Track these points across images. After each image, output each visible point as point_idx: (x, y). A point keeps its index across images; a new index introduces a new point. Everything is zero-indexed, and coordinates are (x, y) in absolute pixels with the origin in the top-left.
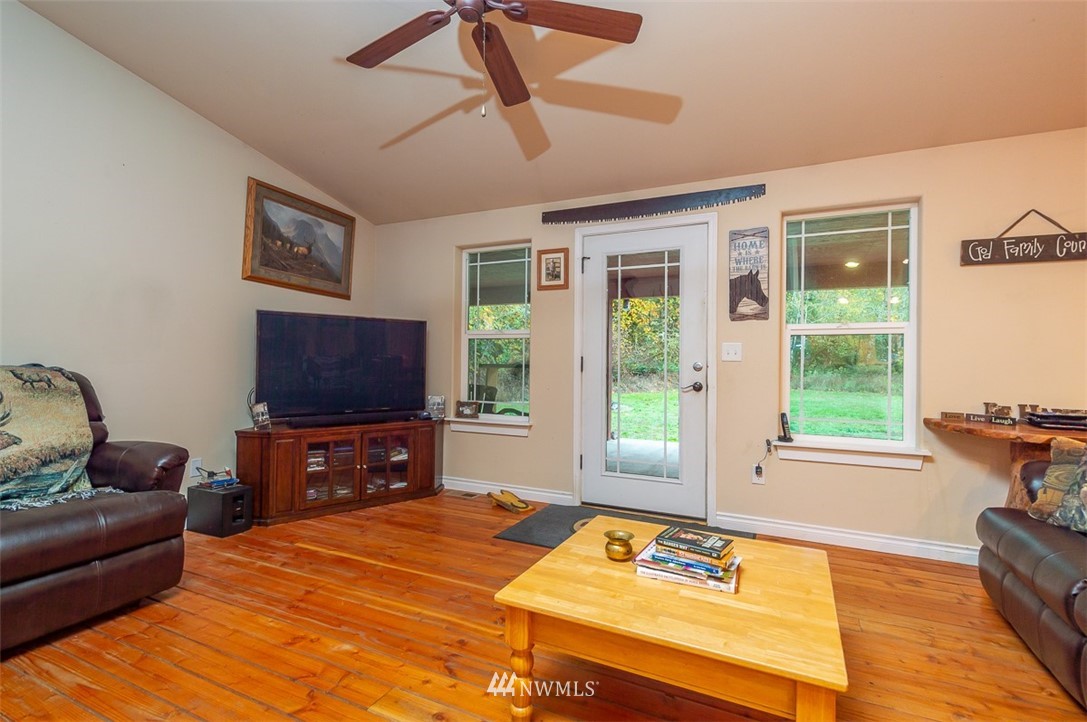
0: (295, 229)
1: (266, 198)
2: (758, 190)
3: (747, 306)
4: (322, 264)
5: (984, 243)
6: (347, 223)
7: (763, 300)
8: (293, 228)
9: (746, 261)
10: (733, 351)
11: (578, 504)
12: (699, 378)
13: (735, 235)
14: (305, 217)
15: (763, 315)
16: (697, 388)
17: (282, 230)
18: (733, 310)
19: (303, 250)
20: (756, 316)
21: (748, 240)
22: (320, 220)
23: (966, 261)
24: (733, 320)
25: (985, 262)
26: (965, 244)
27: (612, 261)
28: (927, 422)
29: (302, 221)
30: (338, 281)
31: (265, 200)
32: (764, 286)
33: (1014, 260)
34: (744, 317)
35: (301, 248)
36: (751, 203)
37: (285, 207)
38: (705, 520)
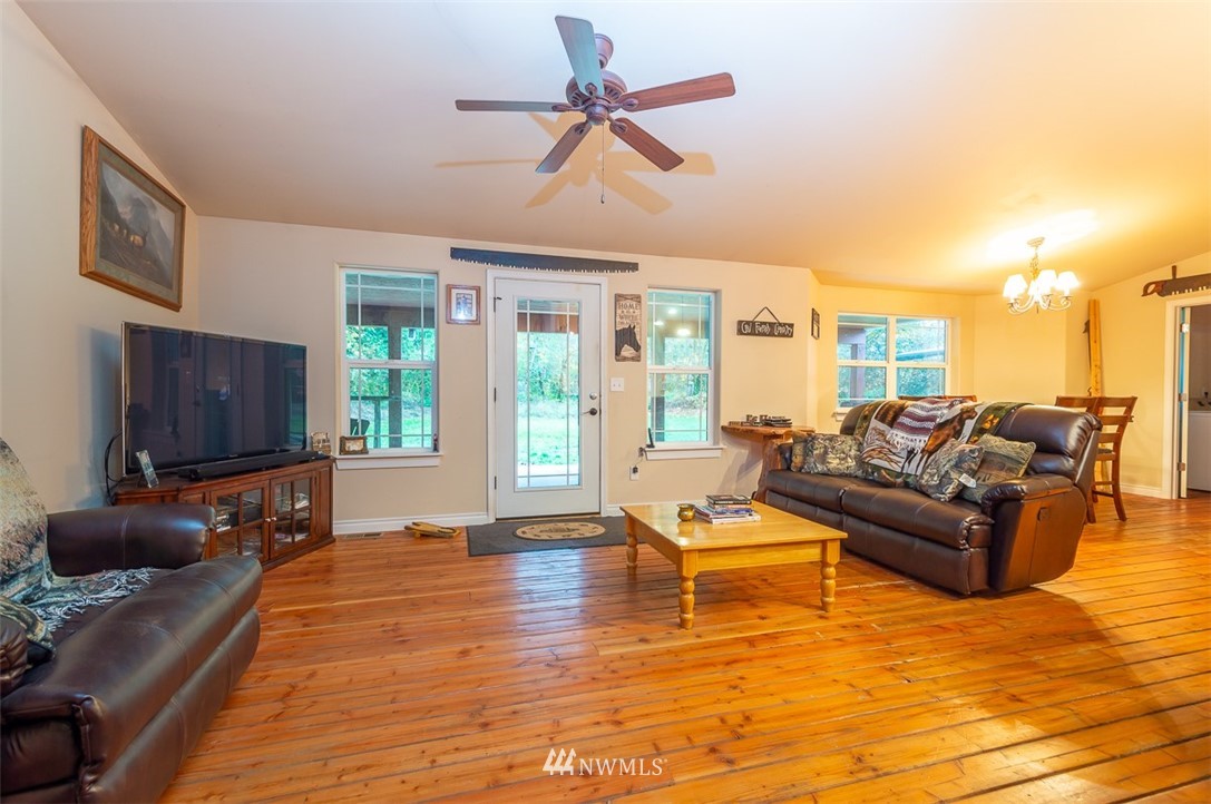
0: (131, 211)
1: (106, 161)
2: (633, 267)
3: (627, 351)
4: (156, 261)
5: (748, 323)
6: (178, 208)
7: (637, 347)
8: (129, 208)
9: (627, 317)
10: (618, 384)
11: (492, 521)
12: (594, 404)
13: (618, 297)
14: (141, 194)
15: (637, 359)
16: (593, 412)
17: (120, 210)
18: (618, 353)
19: (138, 239)
20: (633, 359)
21: (628, 302)
22: (154, 201)
23: (740, 332)
24: (617, 360)
25: (748, 334)
26: (740, 322)
27: (522, 305)
28: (723, 428)
29: (138, 199)
30: (170, 286)
31: (104, 164)
32: (638, 338)
33: (760, 334)
34: (625, 359)
35: (137, 237)
36: (628, 275)
37: (122, 177)
38: (599, 513)
